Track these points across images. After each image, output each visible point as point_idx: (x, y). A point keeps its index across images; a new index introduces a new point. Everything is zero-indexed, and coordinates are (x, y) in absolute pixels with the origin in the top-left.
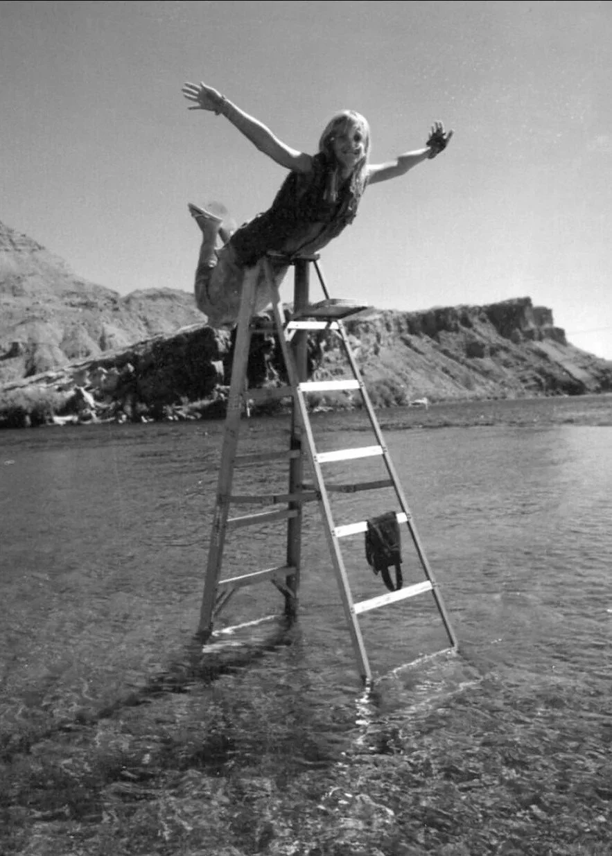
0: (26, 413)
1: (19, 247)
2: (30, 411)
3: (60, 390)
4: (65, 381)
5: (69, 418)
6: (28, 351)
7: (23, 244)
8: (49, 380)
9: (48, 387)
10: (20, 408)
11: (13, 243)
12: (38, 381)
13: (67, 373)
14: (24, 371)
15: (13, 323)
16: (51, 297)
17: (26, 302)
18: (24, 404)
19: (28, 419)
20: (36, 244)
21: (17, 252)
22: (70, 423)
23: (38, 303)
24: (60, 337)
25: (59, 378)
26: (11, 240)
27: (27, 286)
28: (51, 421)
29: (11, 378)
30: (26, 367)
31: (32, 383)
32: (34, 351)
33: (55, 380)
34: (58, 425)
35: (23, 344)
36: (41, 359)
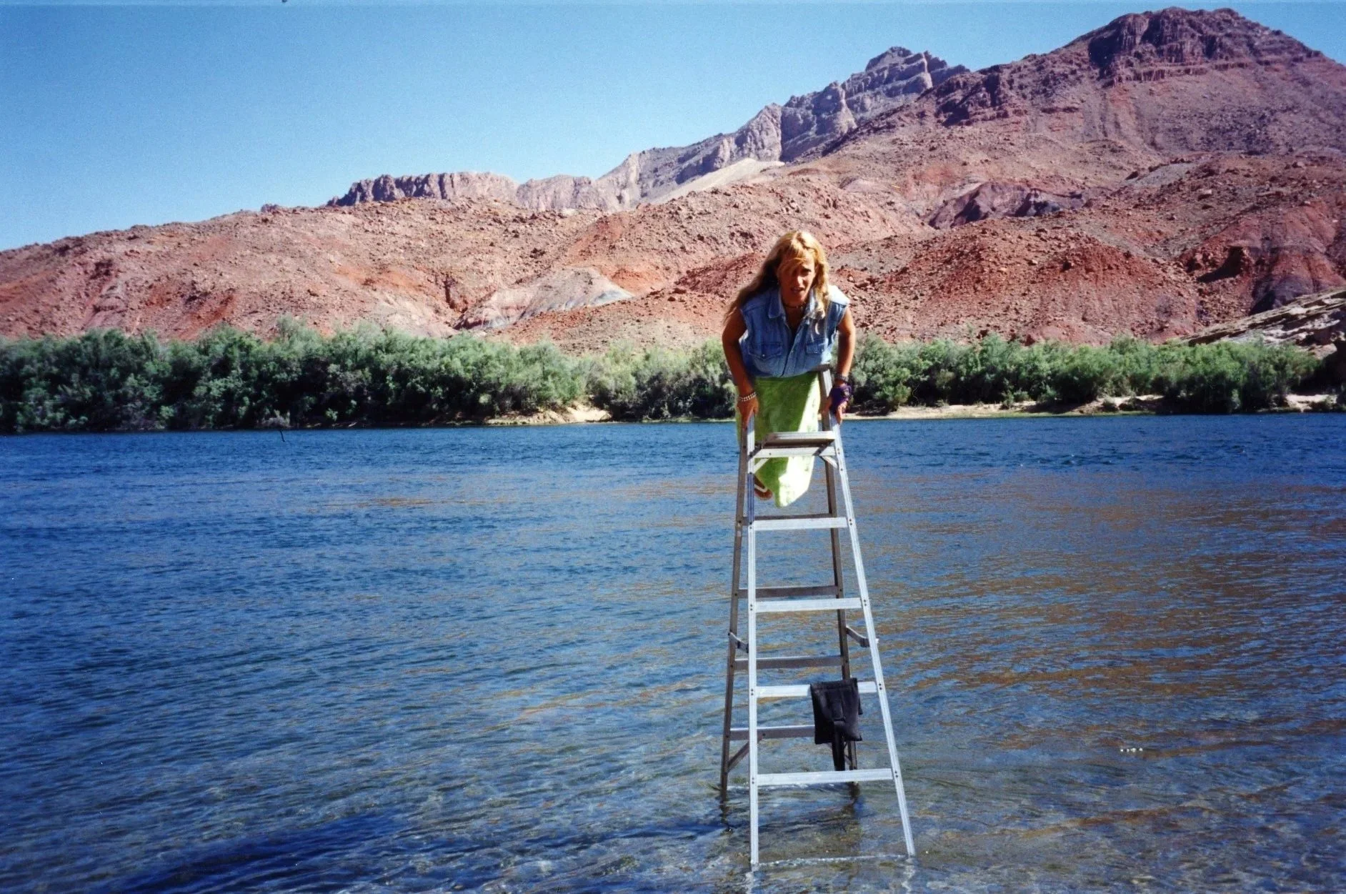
0: (1232, 385)
1: (1269, 57)
2: (1242, 380)
3: (1307, 342)
4: (1320, 324)
5: (1318, 398)
6: (1260, 262)
7: (1275, 51)
8: (1290, 322)
9: (1285, 336)
10: (1222, 375)
11: (1255, 51)
12: (1266, 324)
13: (1328, 307)
14: (1249, 301)
15: (1237, 208)
16: (1327, 151)
17: (1270, 164)
18: (1228, 367)
19: (1235, 396)
20: (1304, 49)
21: (1261, 68)
22: (1317, 408)
23: (1295, 166)
24: (1331, 234)
25: (1311, 317)
26: (1251, 45)
27: (1276, 132)
28: (1282, 402)
29: (1223, 316)
30: (1254, 294)
31: (1253, 326)
32: (1274, 262)
33: (1303, 322)
34: (1297, 411)
35: (1250, 249)
36: (1286, 278)
